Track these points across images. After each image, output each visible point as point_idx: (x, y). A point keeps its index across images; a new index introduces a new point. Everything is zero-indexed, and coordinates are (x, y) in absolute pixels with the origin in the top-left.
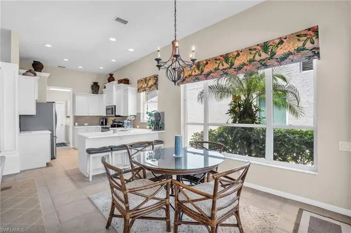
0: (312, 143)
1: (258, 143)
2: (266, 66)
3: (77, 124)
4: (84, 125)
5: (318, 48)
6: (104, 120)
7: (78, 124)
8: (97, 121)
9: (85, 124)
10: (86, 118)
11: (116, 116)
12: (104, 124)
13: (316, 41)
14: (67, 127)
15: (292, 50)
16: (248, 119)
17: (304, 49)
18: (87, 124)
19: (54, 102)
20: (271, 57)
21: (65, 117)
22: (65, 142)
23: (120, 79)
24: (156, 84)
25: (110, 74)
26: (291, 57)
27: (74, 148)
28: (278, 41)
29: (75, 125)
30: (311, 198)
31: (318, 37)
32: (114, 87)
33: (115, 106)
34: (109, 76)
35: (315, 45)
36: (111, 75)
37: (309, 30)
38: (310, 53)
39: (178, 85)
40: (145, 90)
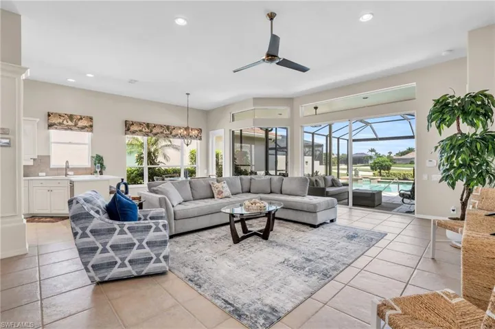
24: (92, 126)
39: (126, 134)
40: (71, 129)
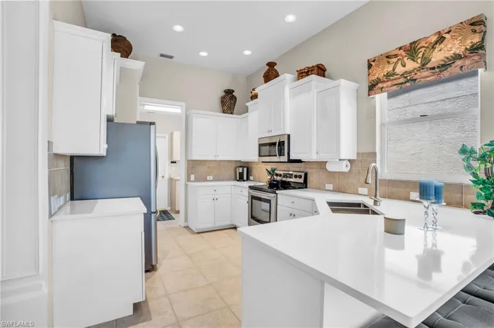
3: (192, 177)
4: (206, 180)
6: (245, 169)
7: (195, 178)
8: (231, 172)
9: (208, 178)
10: (212, 165)
11: (290, 161)
12: (245, 178)
14: (172, 182)
18: (211, 178)
19: (153, 123)
21: (168, 162)
22: (168, 209)
24: (482, 47)
25: (267, 65)
27: (187, 227)
29: (189, 180)
32: (287, 89)
33: (289, 136)
34: (267, 67)
36: (271, 65)
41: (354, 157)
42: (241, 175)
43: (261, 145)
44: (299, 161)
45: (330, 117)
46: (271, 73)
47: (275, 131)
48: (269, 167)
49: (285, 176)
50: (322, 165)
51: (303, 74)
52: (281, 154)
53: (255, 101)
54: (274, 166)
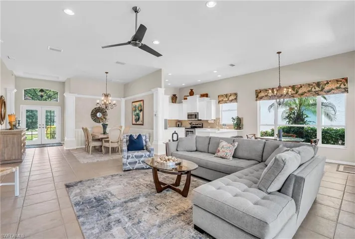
0: (344, 135)
1: (308, 137)
2: (318, 94)
5: (347, 88)
6: (181, 123)
8: (174, 124)
13: (346, 84)
15: (334, 88)
16: (301, 122)
17: (340, 88)
20: (322, 90)
23: (202, 93)
24: (236, 99)
26: (333, 91)
28: (326, 82)
30: (341, 160)
31: (347, 83)
32: (197, 100)
33: (198, 113)
35: (346, 87)
36: (191, 90)
37: (343, 79)
38: (343, 90)
39: (256, 100)
40: (227, 103)
41: (215, 119)
42: (179, 125)
43: (188, 115)
44: (201, 120)
45: (209, 108)
46: (192, 93)
47: (193, 111)
48: (190, 122)
49: (196, 125)
50: (207, 121)
51: (202, 96)
52: (196, 118)
53: (185, 100)
54: (191, 121)
